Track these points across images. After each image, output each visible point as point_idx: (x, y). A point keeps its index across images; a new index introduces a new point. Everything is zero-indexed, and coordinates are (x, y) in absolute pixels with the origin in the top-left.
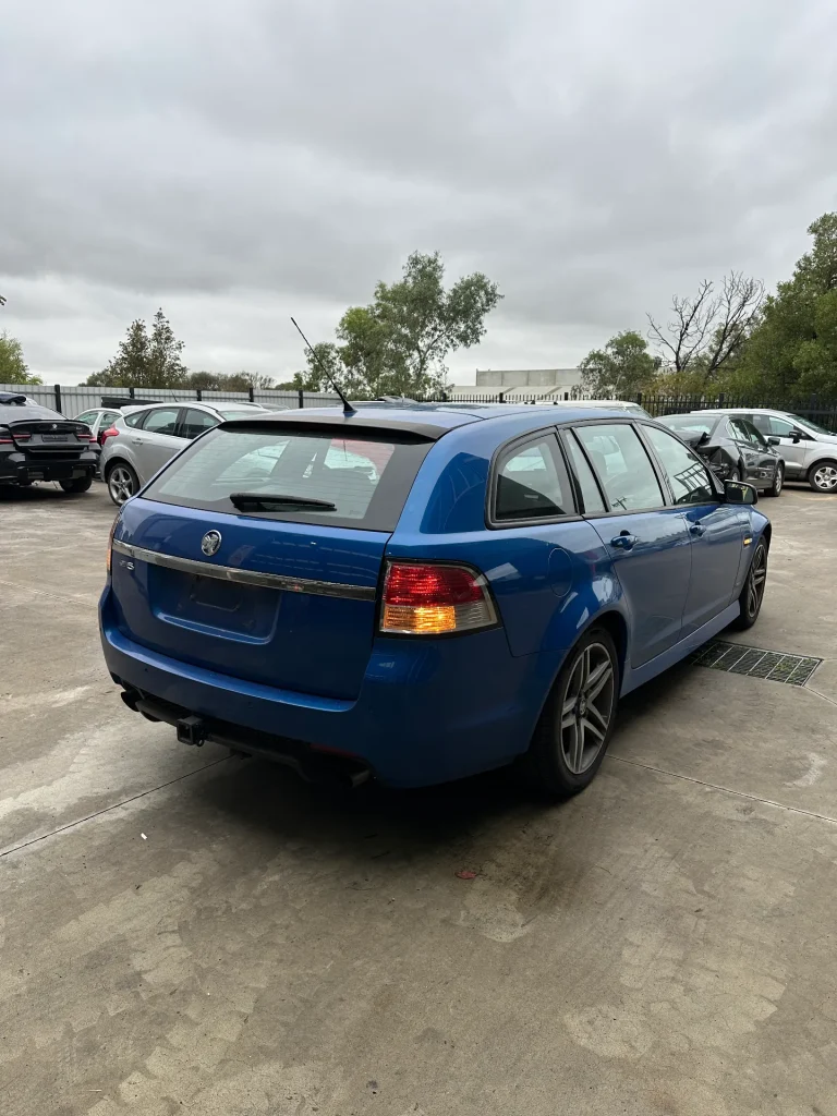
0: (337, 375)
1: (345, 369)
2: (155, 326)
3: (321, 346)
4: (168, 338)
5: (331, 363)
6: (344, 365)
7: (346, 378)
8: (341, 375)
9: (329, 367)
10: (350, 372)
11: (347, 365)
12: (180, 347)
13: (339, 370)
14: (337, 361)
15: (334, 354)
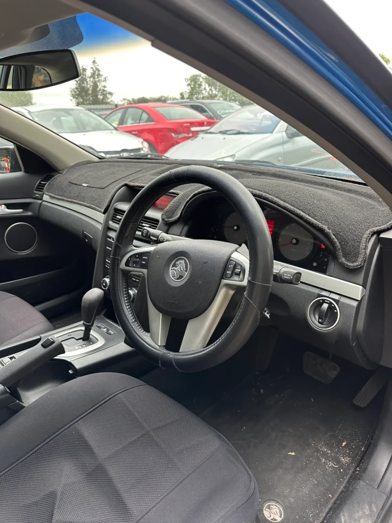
0: (204, 92)
1: (208, 88)
2: (92, 68)
3: (194, 76)
4: (98, 75)
5: (200, 85)
6: (207, 85)
7: (208, 93)
8: (206, 92)
9: (199, 88)
10: (211, 90)
11: (209, 85)
12: (105, 80)
13: (205, 89)
14: (203, 83)
15: (201, 80)
